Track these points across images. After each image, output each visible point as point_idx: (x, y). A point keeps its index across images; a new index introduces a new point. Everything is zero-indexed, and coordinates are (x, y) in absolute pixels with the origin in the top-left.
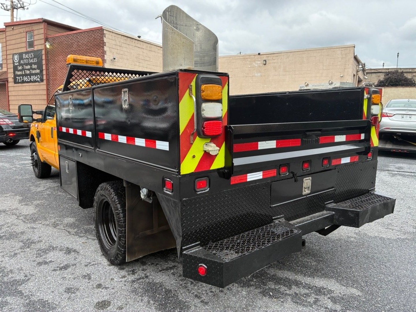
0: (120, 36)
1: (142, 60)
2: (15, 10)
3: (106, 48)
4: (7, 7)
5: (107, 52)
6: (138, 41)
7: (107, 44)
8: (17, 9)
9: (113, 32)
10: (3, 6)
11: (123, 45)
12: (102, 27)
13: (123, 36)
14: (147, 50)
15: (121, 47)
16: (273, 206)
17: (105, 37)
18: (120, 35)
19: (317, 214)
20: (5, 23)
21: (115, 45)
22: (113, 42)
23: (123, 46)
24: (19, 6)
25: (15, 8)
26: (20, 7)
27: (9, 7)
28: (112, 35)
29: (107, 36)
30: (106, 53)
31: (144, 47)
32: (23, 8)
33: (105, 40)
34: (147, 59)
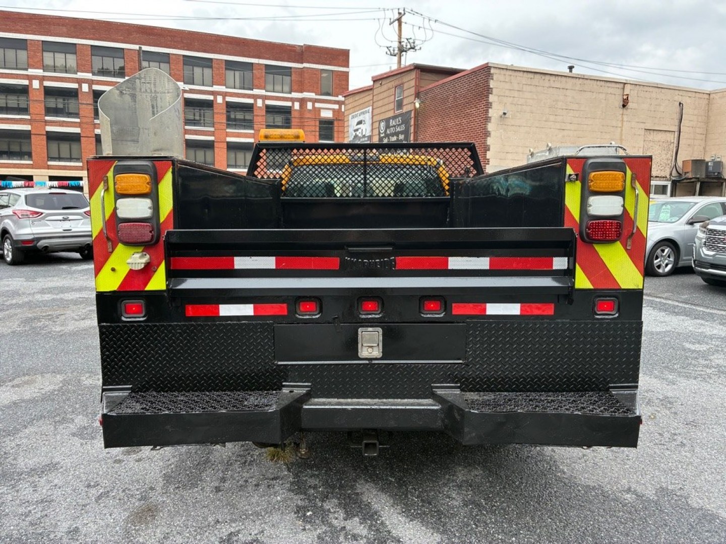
0: (521, 74)
1: (562, 109)
2: (404, 53)
3: (492, 98)
4: (394, 50)
5: (493, 104)
6: (557, 77)
7: (494, 91)
8: (406, 51)
9: (507, 69)
10: (390, 50)
11: (526, 88)
12: (488, 63)
13: (525, 73)
14: (575, 90)
15: (521, 92)
16: (280, 363)
17: (493, 79)
18: (520, 71)
19: (390, 400)
20: (373, 78)
21: (510, 90)
22: (507, 86)
23: (524, 90)
24: (409, 46)
25: (403, 51)
26: (410, 49)
27: (396, 51)
28: (505, 75)
29: (495, 77)
30: (491, 105)
31: (569, 86)
32: (413, 48)
33: (492, 84)
34: (575, 107)
